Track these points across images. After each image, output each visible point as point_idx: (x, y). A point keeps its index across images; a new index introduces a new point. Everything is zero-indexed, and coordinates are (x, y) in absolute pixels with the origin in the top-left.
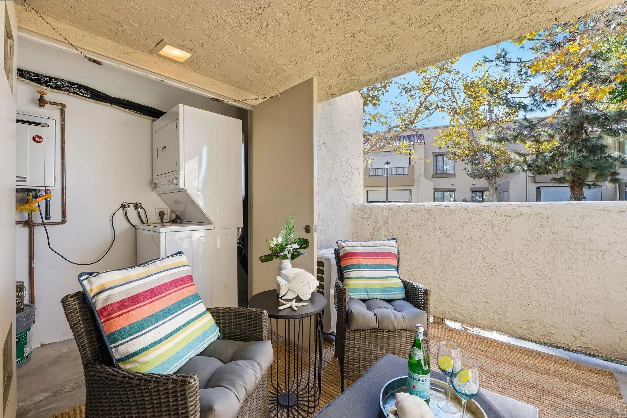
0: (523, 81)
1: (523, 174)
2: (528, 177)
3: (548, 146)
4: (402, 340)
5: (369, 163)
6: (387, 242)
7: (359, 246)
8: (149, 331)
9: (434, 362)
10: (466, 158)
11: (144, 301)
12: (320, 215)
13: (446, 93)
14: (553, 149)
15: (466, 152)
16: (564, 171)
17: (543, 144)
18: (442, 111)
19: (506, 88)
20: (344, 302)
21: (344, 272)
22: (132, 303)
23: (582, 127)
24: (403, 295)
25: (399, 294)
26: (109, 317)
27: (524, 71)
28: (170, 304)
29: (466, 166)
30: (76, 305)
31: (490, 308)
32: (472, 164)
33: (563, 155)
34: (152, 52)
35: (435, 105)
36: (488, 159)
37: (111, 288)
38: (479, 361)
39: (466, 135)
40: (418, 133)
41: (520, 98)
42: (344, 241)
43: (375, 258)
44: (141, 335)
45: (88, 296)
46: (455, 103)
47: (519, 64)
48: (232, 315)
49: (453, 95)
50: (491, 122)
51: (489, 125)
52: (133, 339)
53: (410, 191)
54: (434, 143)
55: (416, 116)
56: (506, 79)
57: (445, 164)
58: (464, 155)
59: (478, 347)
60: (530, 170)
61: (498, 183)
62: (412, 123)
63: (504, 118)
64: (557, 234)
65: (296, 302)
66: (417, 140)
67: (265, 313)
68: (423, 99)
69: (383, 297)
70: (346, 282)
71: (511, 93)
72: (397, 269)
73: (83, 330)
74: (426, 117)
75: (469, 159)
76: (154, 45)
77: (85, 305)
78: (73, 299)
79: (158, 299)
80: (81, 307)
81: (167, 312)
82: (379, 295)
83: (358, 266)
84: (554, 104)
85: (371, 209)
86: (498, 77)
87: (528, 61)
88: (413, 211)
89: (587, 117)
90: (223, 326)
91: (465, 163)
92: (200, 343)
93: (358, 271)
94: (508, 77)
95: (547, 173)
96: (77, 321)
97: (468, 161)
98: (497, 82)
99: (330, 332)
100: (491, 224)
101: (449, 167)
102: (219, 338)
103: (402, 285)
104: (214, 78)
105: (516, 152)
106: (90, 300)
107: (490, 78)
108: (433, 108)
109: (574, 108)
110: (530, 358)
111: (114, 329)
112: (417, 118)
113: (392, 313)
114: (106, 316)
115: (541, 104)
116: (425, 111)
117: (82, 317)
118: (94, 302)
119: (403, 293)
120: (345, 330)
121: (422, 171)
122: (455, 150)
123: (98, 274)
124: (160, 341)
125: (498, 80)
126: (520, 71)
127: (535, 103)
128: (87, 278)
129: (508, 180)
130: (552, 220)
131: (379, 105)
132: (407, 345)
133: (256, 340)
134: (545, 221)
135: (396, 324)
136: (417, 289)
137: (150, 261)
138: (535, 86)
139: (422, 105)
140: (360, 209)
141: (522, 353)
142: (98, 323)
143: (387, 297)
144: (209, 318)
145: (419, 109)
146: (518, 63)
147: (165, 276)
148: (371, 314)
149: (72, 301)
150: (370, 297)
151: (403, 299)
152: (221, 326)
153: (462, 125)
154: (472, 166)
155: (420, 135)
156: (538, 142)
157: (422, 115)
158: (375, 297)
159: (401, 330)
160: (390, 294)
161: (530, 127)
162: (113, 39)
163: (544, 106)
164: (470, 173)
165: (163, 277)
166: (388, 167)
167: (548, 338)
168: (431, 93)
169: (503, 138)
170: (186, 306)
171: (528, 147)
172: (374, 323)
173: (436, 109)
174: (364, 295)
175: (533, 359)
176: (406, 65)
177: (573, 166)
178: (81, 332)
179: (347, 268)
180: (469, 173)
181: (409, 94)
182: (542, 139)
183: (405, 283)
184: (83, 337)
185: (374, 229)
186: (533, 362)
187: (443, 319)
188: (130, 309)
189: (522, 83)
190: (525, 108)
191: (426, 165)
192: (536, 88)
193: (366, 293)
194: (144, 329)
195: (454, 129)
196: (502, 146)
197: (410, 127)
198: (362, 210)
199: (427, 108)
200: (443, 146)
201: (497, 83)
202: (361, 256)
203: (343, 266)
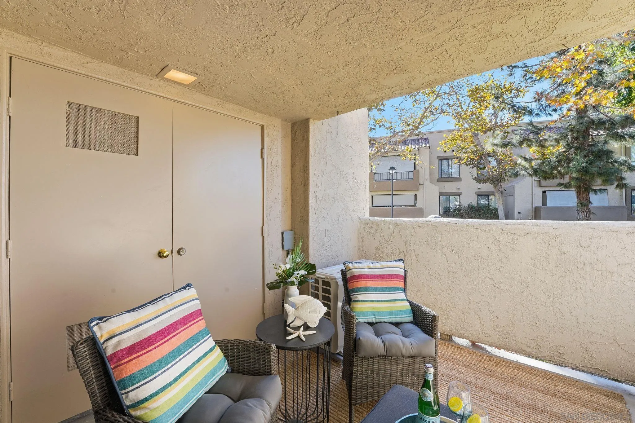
0: (528, 85)
1: (529, 179)
2: (533, 181)
3: (554, 150)
4: (411, 366)
5: (374, 168)
6: (394, 264)
7: (367, 268)
8: (159, 375)
9: (442, 383)
10: (472, 162)
11: (154, 345)
12: (326, 232)
13: (450, 98)
14: (560, 154)
15: (472, 157)
16: (570, 177)
17: (549, 149)
18: (447, 115)
19: (511, 92)
20: (352, 329)
21: (351, 295)
22: (141, 347)
23: (587, 132)
24: (411, 319)
25: (407, 317)
26: (119, 363)
27: (529, 75)
28: (179, 344)
29: (471, 170)
30: (86, 352)
31: (498, 326)
32: (477, 168)
33: (569, 160)
34: (158, 76)
35: (440, 110)
36: (494, 163)
37: (121, 333)
38: (487, 382)
39: (471, 139)
40: (423, 137)
41: (525, 102)
42: (351, 262)
43: (382, 280)
44: (151, 380)
45: (98, 342)
46: (459, 108)
47: (524, 69)
48: (241, 348)
49: (458, 100)
50: (496, 126)
51: (495, 130)
52: (143, 385)
53: (416, 195)
54: (439, 148)
55: (421, 121)
56: (511, 83)
57: (450, 168)
58: (469, 159)
59: (486, 365)
60: (536, 175)
61: (503, 187)
62: (417, 128)
63: (509, 122)
64: (565, 253)
65: (304, 330)
66: (422, 144)
67: (273, 347)
68: (427, 104)
69: (391, 320)
70: (353, 305)
71: (516, 97)
72: (405, 290)
73: (93, 376)
74: (431, 122)
75: (474, 164)
76: (159, 70)
77: (94, 350)
78: (83, 345)
79: (167, 341)
80: (91, 353)
81: (177, 353)
82: (386, 319)
83: (366, 289)
84: (560, 109)
85: (377, 224)
86: (503, 81)
87: (533, 66)
88: (419, 227)
89: (593, 121)
90: (231, 359)
91: (471, 168)
92: (209, 380)
93: (365, 294)
94: (513, 81)
95: (553, 178)
96: (87, 368)
97: (474, 166)
98: (502, 86)
99: (337, 352)
100: (498, 242)
101: (454, 171)
102: (227, 372)
103: (409, 308)
104: (219, 98)
105: (521, 157)
106: (100, 346)
107: (495, 82)
108: (438, 112)
109: (580, 113)
110: (538, 378)
111: (124, 375)
112: (421, 123)
113: (400, 341)
114: (116, 363)
115: (547, 109)
116: (430, 116)
117: (92, 363)
118: (104, 347)
119: (411, 316)
120: (353, 357)
121: (427, 176)
122: (460, 155)
123: (108, 319)
124: (170, 384)
125: (503, 84)
126: (526, 75)
127: (541, 108)
128: (97, 324)
129: (513, 184)
130: (560, 240)
131: (384, 110)
132: (415, 371)
133: (265, 375)
134: (553, 241)
135: (404, 351)
136: (425, 313)
137: (160, 297)
138: (540, 91)
139: (427, 110)
140: (366, 224)
141: (531, 373)
142: (109, 370)
143: (394, 320)
144: (218, 353)
145: (424, 114)
146: (523, 67)
147: (174, 314)
148: (378, 341)
149: (82, 348)
150: (378, 320)
151: (411, 322)
152: (230, 359)
153: (467, 130)
154: (477, 171)
155: (425, 139)
156: (543, 146)
157: (427, 120)
158: (383, 320)
159: (410, 357)
160: (398, 318)
161: (535, 132)
162: (118, 65)
163: (549, 110)
164: (476, 178)
165: (172, 315)
166: (393, 173)
167: (557, 358)
168: (436, 98)
169: (509, 143)
170: (196, 344)
171: (532, 151)
172: (382, 351)
173: (441, 114)
174: (372, 318)
175: (541, 379)
176: (413, 86)
177: (579, 171)
178: (91, 379)
179: (354, 291)
180: (474, 177)
181: (414, 99)
182: (547, 144)
183: (412, 305)
184: (93, 383)
185: (381, 244)
186: (541, 383)
187: (450, 336)
188: (139, 354)
189: (527, 86)
190: (530, 112)
191: (431, 170)
192: (542, 93)
193: (374, 317)
194: (153, 374)
195: (459, 134)
196: (507, 151)
197: (415, 132)
198: (367, 224)
199: (432, 113)
200: (448, 151)
201: (502, 88)
202: (369, 279)
203: (349, 288)
